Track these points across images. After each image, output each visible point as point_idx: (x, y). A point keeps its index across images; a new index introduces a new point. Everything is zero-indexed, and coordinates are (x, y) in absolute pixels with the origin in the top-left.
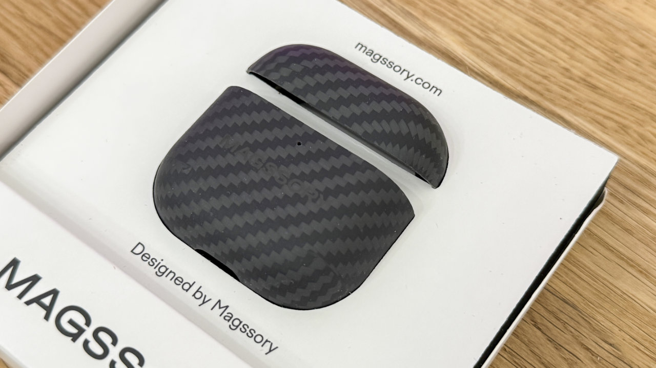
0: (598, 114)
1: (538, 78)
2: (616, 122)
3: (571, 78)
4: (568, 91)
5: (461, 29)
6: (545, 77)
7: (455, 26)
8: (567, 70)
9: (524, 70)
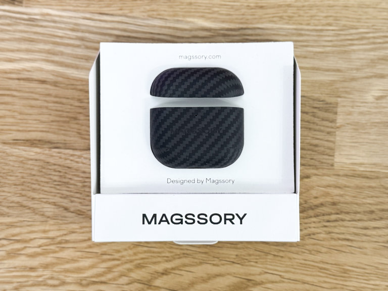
0: (270, 17)
1: (241, 17)
2: (278, 17)
3: (252, 9)
4: (254, 15)
5: (201, 14)
6: (243, 15)
7: (198, 14)
8: (248, 6)
9: (234, 17)
